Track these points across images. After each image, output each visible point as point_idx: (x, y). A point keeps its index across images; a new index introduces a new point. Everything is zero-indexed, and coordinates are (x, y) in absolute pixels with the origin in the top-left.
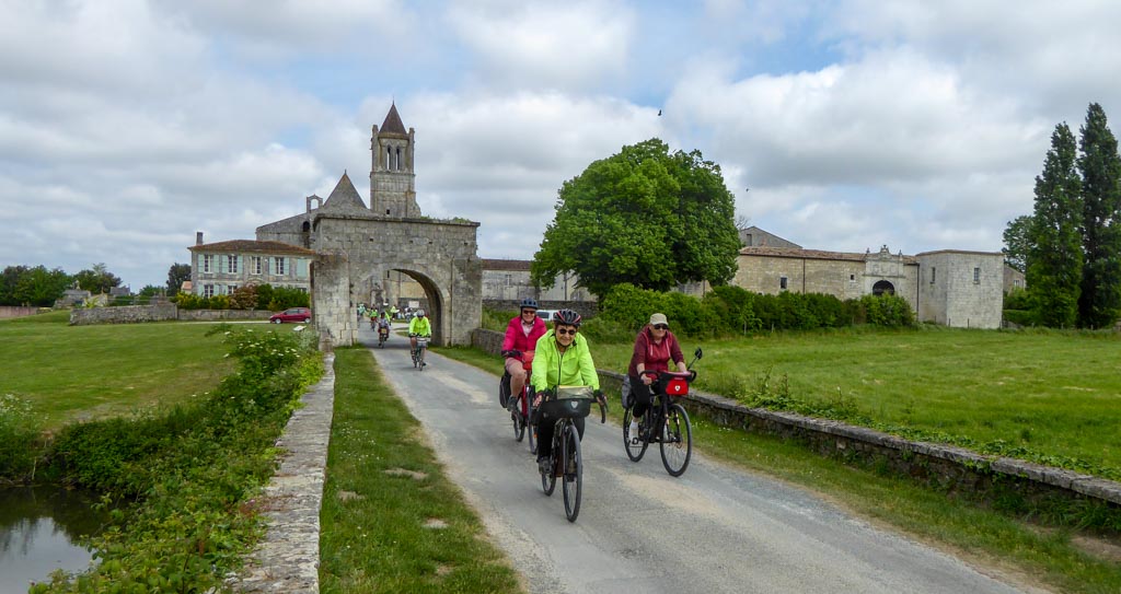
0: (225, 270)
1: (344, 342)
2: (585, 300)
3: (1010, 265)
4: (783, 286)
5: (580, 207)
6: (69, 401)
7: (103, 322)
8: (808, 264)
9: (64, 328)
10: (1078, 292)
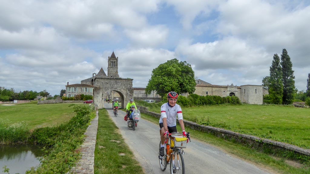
0: (74, 91)
1: (100, 108)
2: (158, 97)
3: (264, 88)
4: (207, 94)
5: (157, 75)
6: (36, 123)
7: (45, 103)
8: (213, 88)
9: (36, 105)
10: (282, 96)
